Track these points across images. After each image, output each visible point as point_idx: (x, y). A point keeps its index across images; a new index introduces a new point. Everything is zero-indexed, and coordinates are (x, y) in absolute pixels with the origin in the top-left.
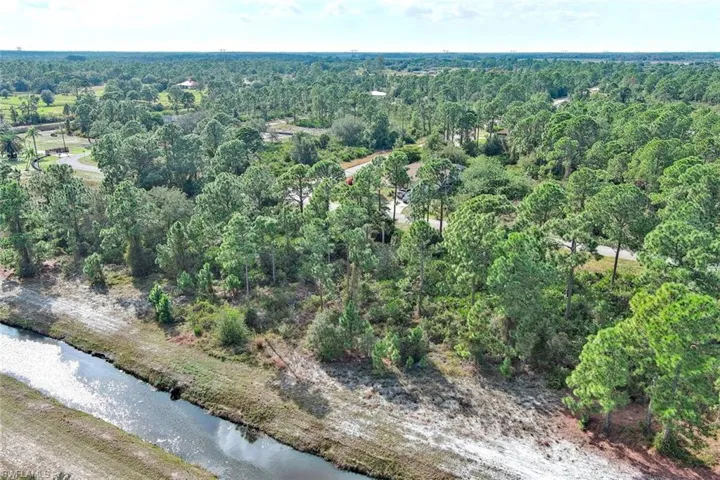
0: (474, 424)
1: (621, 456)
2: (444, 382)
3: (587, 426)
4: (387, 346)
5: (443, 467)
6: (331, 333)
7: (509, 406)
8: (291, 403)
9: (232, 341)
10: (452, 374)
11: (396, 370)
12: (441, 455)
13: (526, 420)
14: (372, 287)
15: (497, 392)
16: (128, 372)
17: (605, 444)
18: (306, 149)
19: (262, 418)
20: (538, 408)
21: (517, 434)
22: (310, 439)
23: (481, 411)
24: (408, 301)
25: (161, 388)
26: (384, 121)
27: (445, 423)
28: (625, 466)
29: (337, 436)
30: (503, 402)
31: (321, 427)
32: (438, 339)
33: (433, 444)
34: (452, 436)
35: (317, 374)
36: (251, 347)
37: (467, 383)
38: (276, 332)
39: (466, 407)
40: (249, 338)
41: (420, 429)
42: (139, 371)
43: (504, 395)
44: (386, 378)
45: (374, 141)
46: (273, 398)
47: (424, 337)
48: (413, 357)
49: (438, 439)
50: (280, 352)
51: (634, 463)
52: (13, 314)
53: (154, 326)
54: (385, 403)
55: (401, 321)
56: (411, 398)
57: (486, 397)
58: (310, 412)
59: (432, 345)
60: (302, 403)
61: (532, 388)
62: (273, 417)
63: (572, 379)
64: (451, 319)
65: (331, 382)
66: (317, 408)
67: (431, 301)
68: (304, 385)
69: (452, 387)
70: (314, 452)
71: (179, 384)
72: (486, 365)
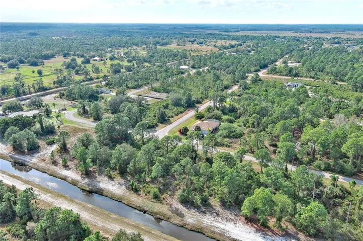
0: (220, 219)
1: (252, 226)
2: (212, 208)
3: (246, 219)
4: (198, 199)
5: (212, 229)
6: (184, 195)
7: (228, 214)
8: (175, 214)
9: (156, 197)
10: (214, 206)
11: (200, 205)
12: (211, 226)
13: (232, 218)
14: (192, 178)
15: (225, 211)
16: (130, 206)
17: (249, 223)
18: (162, 113)
19: (169, 218)
20: (235, 215)
21: (229, 221)
22: (181, 223)
23: (221, 216)
24: (203, 183)
25: (140, 211)
26: (190, 95)
27: (213, 219)
28: (253, 228)
29: (187, 223)
30: (227, 213)
31: (183, 220)
32: (211, 195)
33: (210, 224)
34: (214, 222)
35: (180, 207)
36: (162, 199)
37: (218, 208)
38: (167, 193)
39: (218, 215)
40: (161, 196)
41: (207, 221)
42: (133, 206)
43: (227, 211)
44: (198, 207)
45: (186, 105)
46: (170, 213)
47: (208, 195)
48: (205, 202)
49: (211, 223)
50: (169, 200)
51: (254, 227)
52: (90, 189)
53: (132, 192)
54: (198, 214)
55: (201, 191)
56: (204, 213)
57: (223, 212)
58: (180, 217)
59: (209, 197)
60: (178, 214)
61: (234, 210)
62: (171, 218)
63: (242, 208)
64: (215, 189)
65: (184, 209)
66: (181, 215)
67: (209, 183)
68: (177, 209)
69: (214, 209)
70: (182, 226)
71: (145, 210)
72: (223, 203)
